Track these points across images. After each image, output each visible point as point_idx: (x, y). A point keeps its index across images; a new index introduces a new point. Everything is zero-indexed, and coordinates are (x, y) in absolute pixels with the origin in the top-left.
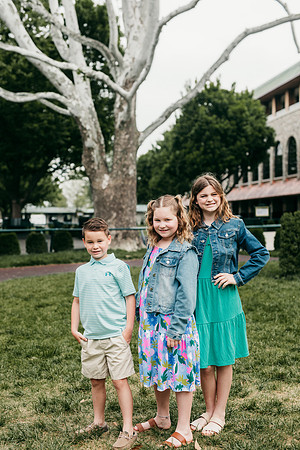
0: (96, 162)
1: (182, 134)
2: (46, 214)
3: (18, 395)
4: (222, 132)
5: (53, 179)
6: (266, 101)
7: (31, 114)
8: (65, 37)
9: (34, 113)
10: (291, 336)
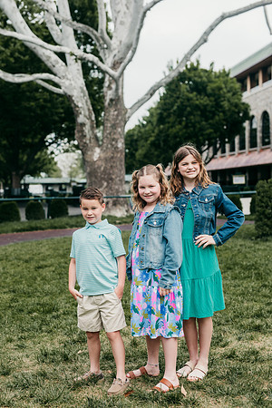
0: (88, 137)
1: (165, 110)
2: (43, 184)
3: (21, 347)
4: (202, 108)
5: (49, 152)
6: (241, 79)
7: (28, 94)
8: (58, 23)
9: (31, 92)
10: (266, 291)
